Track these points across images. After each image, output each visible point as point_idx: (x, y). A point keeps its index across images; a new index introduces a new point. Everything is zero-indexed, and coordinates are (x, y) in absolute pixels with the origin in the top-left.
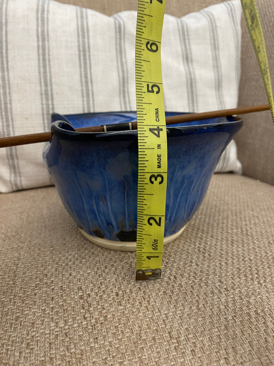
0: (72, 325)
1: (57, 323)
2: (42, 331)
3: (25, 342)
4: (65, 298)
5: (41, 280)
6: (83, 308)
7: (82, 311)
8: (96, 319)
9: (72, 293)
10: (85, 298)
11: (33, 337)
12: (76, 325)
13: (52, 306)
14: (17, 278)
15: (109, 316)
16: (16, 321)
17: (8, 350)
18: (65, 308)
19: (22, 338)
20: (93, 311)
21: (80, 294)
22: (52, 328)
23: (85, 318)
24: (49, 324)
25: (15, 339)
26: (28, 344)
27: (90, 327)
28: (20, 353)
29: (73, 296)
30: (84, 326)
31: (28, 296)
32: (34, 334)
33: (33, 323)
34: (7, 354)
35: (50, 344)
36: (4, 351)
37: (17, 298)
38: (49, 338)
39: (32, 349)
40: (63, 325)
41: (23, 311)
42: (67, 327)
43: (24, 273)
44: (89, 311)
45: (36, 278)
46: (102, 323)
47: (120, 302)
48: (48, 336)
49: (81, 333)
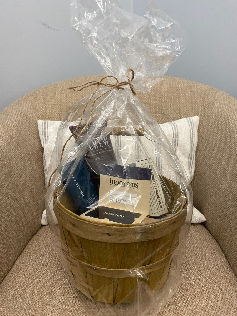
0: (67, 308)
1: (62, 306)
2: (57, 308)
3: (51, 311)
4: (68, 296)
5: (62, 285)
6: (73, 302)
7: (72, 303)
8: (75, 308)
9: (71, 295)
10: (75, 298)
11: (53, 310)
12: (68, 309)
13: (62, 298)
14: (54, 282)
15: (80, 308)
16: (50, 302)
17: (45, 312)
18: (67, 301)
19: (50, 309)
20: (75, 305)
21: (74, 296)
22: (60, 308)
23: (72, 307)
24: (60, 306)
25: (48, 309)
26: (52, 312)
27: (72, 311)
28: (49, 314)
29: (71, 296)
30: (71, 310)
31: (56, 292)
32: (54, 309)
33: (55, 304)
34: (45, 314)
35: (58, 314)
36: (44, 312)
37: (52, 292)
38: (58, 311)
39: (52, 314)
40: (64, 308)
41: (53, 298)
42: (65, 309)
43: (57, 280)
44: (74, 304)
45: (61, 284)
46: (77, 310)
47: (86, 303)
48: (58, 310)
49: (69, 312)
